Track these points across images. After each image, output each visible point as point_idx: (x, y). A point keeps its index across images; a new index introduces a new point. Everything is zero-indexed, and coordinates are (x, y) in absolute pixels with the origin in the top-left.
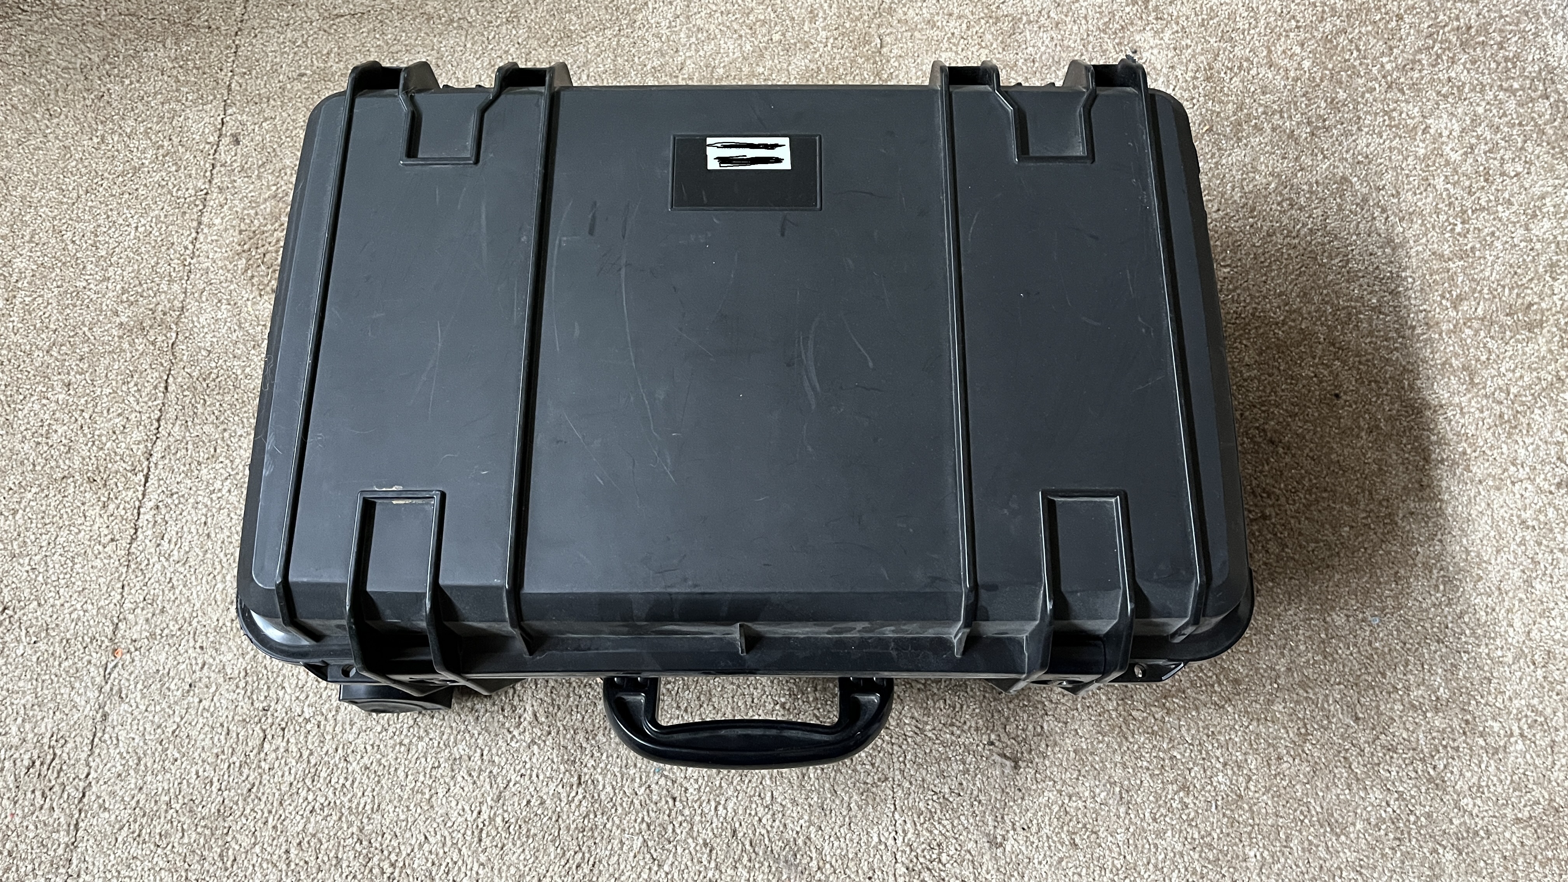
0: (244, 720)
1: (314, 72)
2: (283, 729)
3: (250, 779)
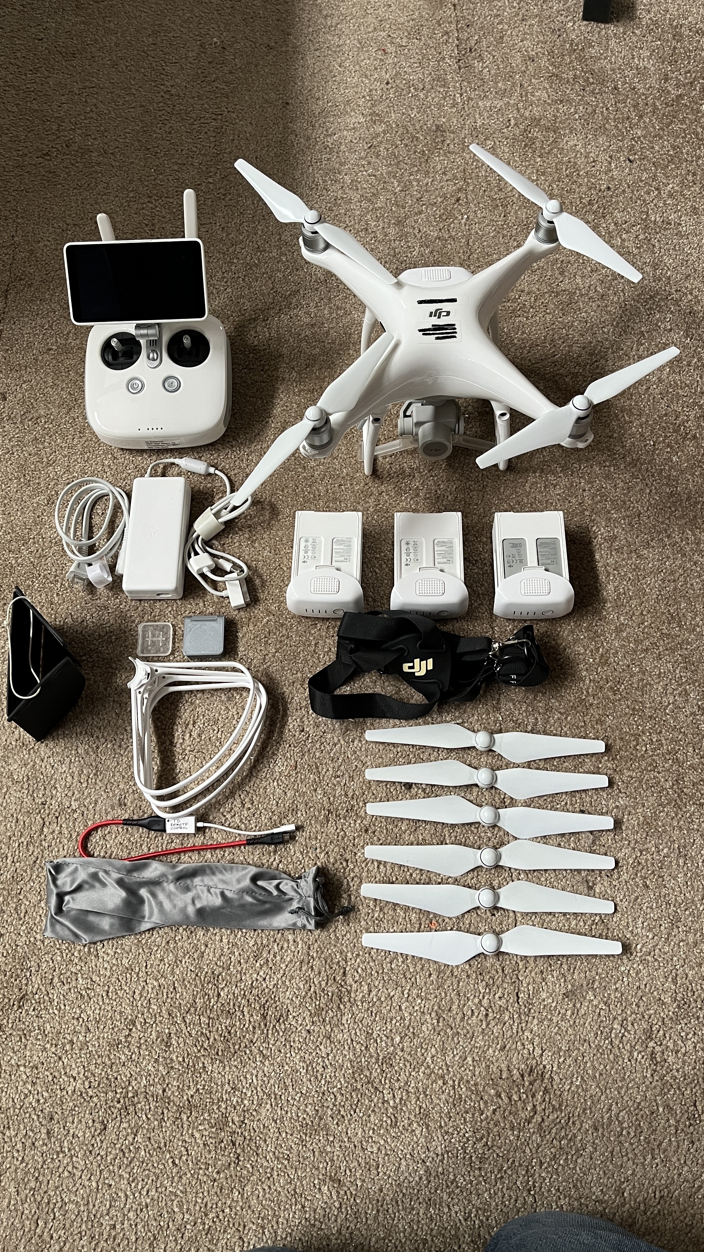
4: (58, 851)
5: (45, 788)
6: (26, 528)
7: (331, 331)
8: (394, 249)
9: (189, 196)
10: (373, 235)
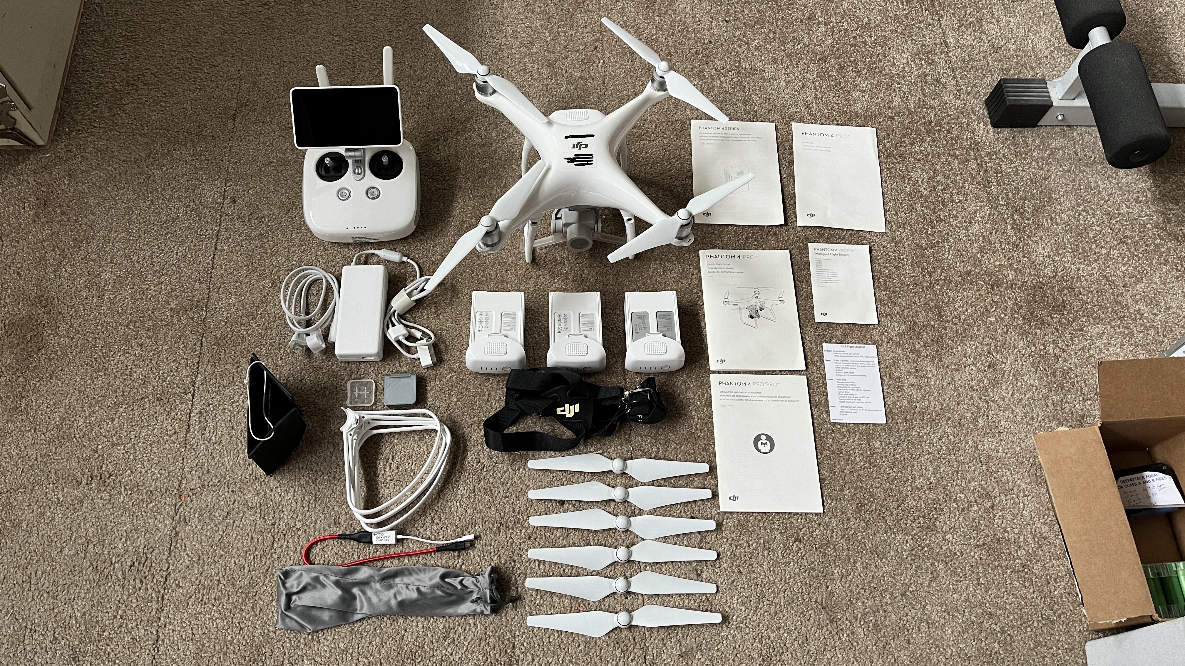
0: (261, 531)
1: (278, 161)
2: (285, 535)
3: (267, 564)
4: (286, 561)
5: (274, 512)
6: (254, 306)
7: (498, 150)
8: (546, 85)
9: (387, 51)
10: (529, 74)
